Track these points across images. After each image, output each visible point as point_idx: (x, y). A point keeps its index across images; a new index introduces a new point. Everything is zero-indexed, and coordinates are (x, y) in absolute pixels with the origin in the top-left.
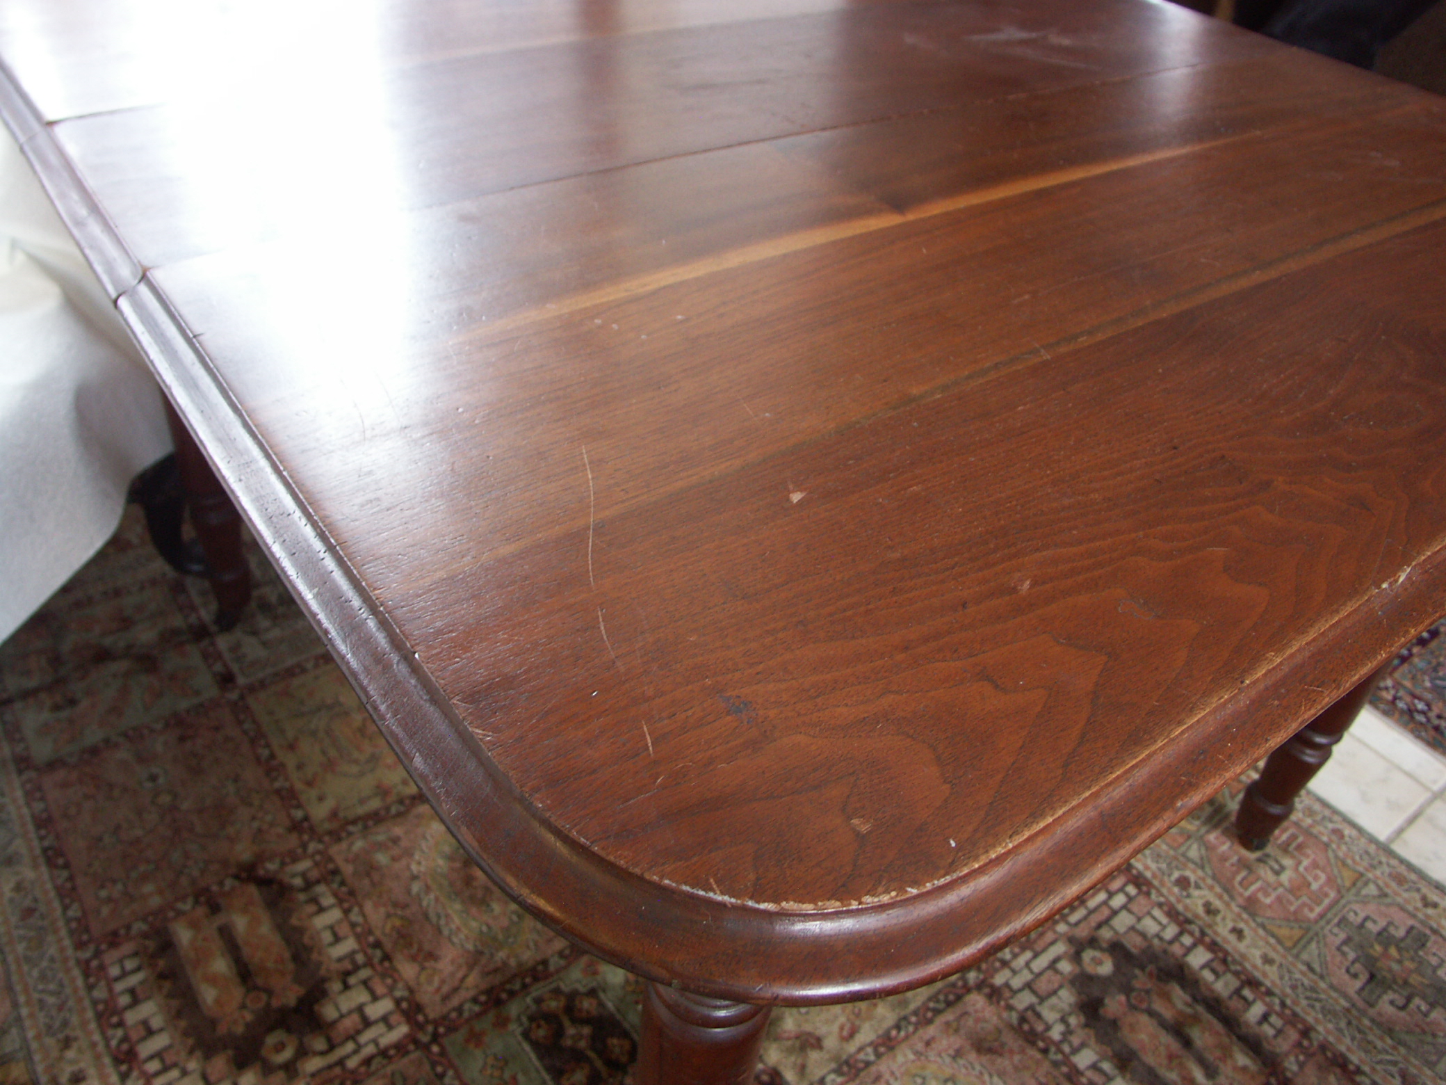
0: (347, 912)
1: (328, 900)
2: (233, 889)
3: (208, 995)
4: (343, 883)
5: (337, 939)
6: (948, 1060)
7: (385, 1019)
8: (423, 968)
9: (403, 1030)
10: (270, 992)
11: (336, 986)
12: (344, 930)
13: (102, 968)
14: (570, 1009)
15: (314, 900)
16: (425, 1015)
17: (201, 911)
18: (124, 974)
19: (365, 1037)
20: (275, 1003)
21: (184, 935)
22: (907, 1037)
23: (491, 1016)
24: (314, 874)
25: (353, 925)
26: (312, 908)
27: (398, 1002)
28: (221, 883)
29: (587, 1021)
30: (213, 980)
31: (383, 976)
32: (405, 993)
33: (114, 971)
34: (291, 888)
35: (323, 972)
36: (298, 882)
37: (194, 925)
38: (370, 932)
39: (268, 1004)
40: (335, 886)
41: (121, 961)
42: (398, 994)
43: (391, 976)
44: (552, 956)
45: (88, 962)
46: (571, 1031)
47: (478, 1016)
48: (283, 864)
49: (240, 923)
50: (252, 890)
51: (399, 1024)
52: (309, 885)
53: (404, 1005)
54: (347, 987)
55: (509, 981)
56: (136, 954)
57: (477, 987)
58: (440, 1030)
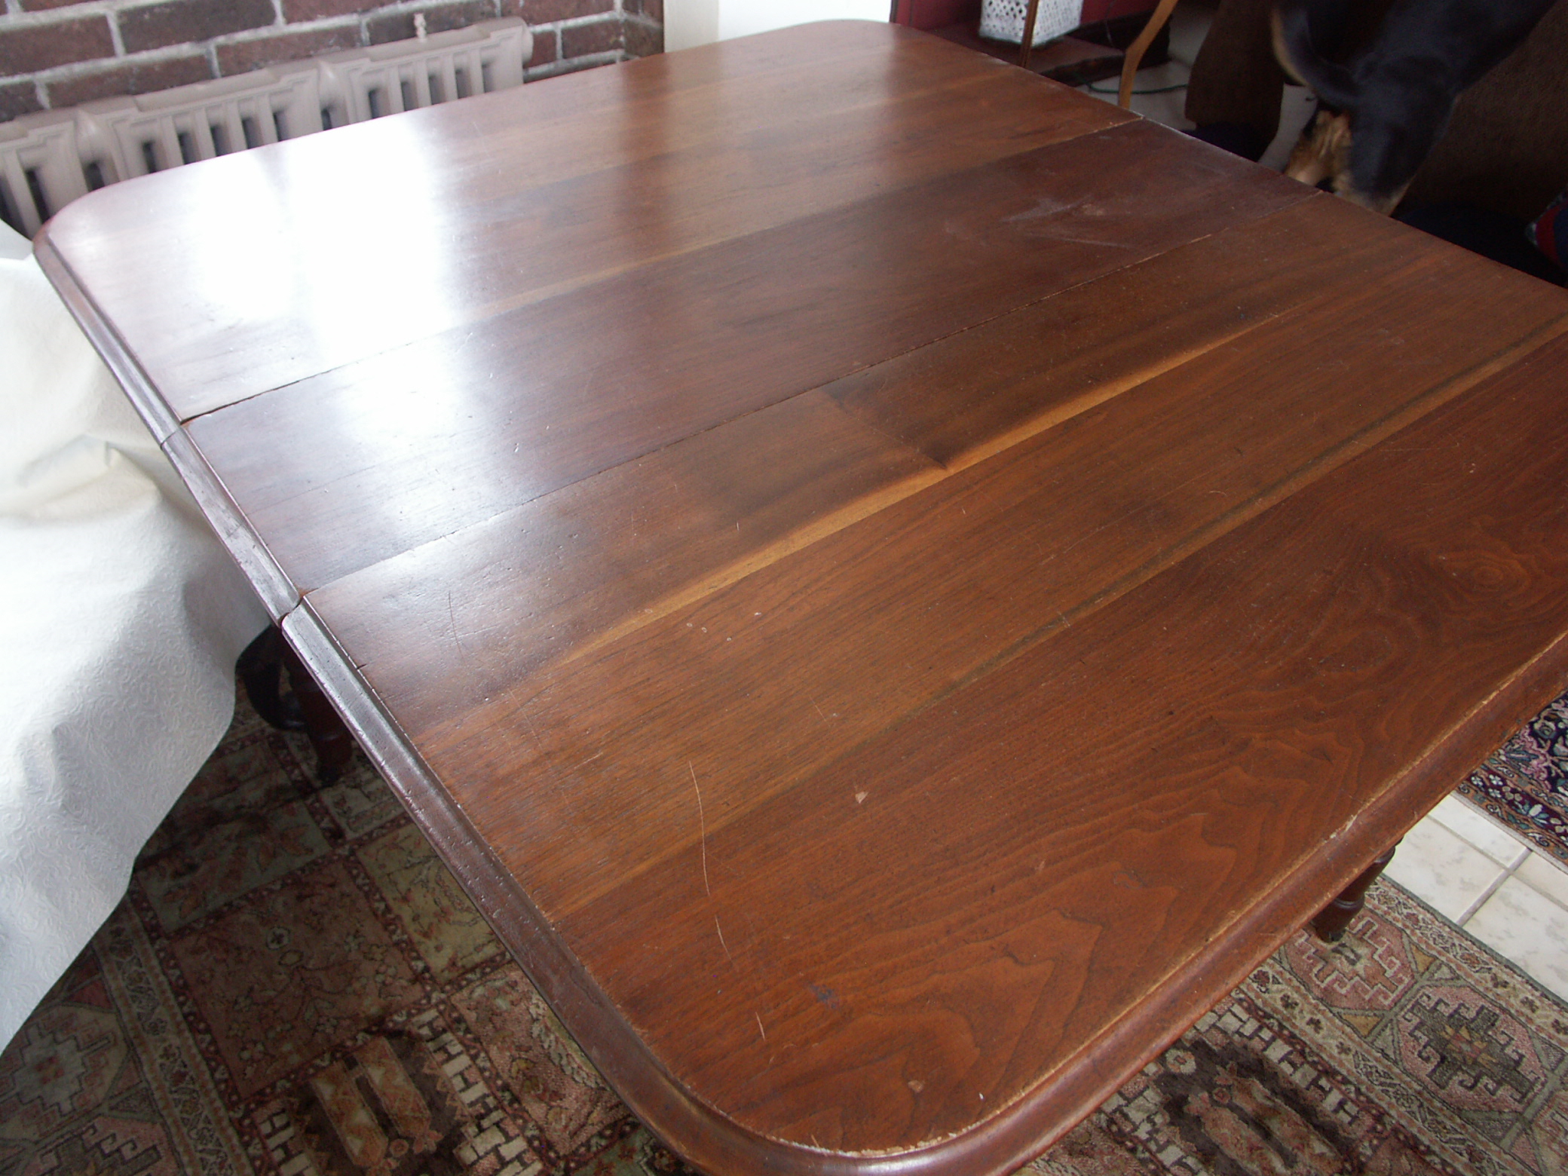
0: (474, 1058)
1: (455, 1048)
2: (365, 1043)
3: (355, 1145)
4: (468, 1031)
5: (468, 1085)
7: (519, 1158)
8: (551, 1107)
9: (537, 1167)
10: (411, 1140)
11: (472, 1130)
12: (473, 1075)
13: (254, 1125)
15: (442, 1048)
16: (556, 1152)
17: (338, 1066)
18: (275, 1131)
20: (417, 1150)
21: (325, 1090)
23: (617, 1148)
24: (440, 1023)
25: (482, 1070)
26: (440, 1057)
27: (530, 1141)
28: (354, 1039)
30: (357, 1132)
31: (515, 1117)
32: (536, 1132)
33: (266, 1128)
34: (420, 1038)
35: (457, 1117)
36: (425, 1031)
37: (333, 1080)
38: (498, 1076)
39: (410, 1151)
40: (461, 1034)
41: (270, 1119)
42: (529, 1133)
43: (521, 1117)
45: (240, 1121)
47: (606, 1148)
48: (410, 1015)
49: (376, 1075)
50: (384, 1042)
51: (533, 1161)
52: (436, 1034)
53: (536, 1143)
54: (481, 1130)
56: (283, 1111)
57: (602, 1122)
58: (572, 1165)
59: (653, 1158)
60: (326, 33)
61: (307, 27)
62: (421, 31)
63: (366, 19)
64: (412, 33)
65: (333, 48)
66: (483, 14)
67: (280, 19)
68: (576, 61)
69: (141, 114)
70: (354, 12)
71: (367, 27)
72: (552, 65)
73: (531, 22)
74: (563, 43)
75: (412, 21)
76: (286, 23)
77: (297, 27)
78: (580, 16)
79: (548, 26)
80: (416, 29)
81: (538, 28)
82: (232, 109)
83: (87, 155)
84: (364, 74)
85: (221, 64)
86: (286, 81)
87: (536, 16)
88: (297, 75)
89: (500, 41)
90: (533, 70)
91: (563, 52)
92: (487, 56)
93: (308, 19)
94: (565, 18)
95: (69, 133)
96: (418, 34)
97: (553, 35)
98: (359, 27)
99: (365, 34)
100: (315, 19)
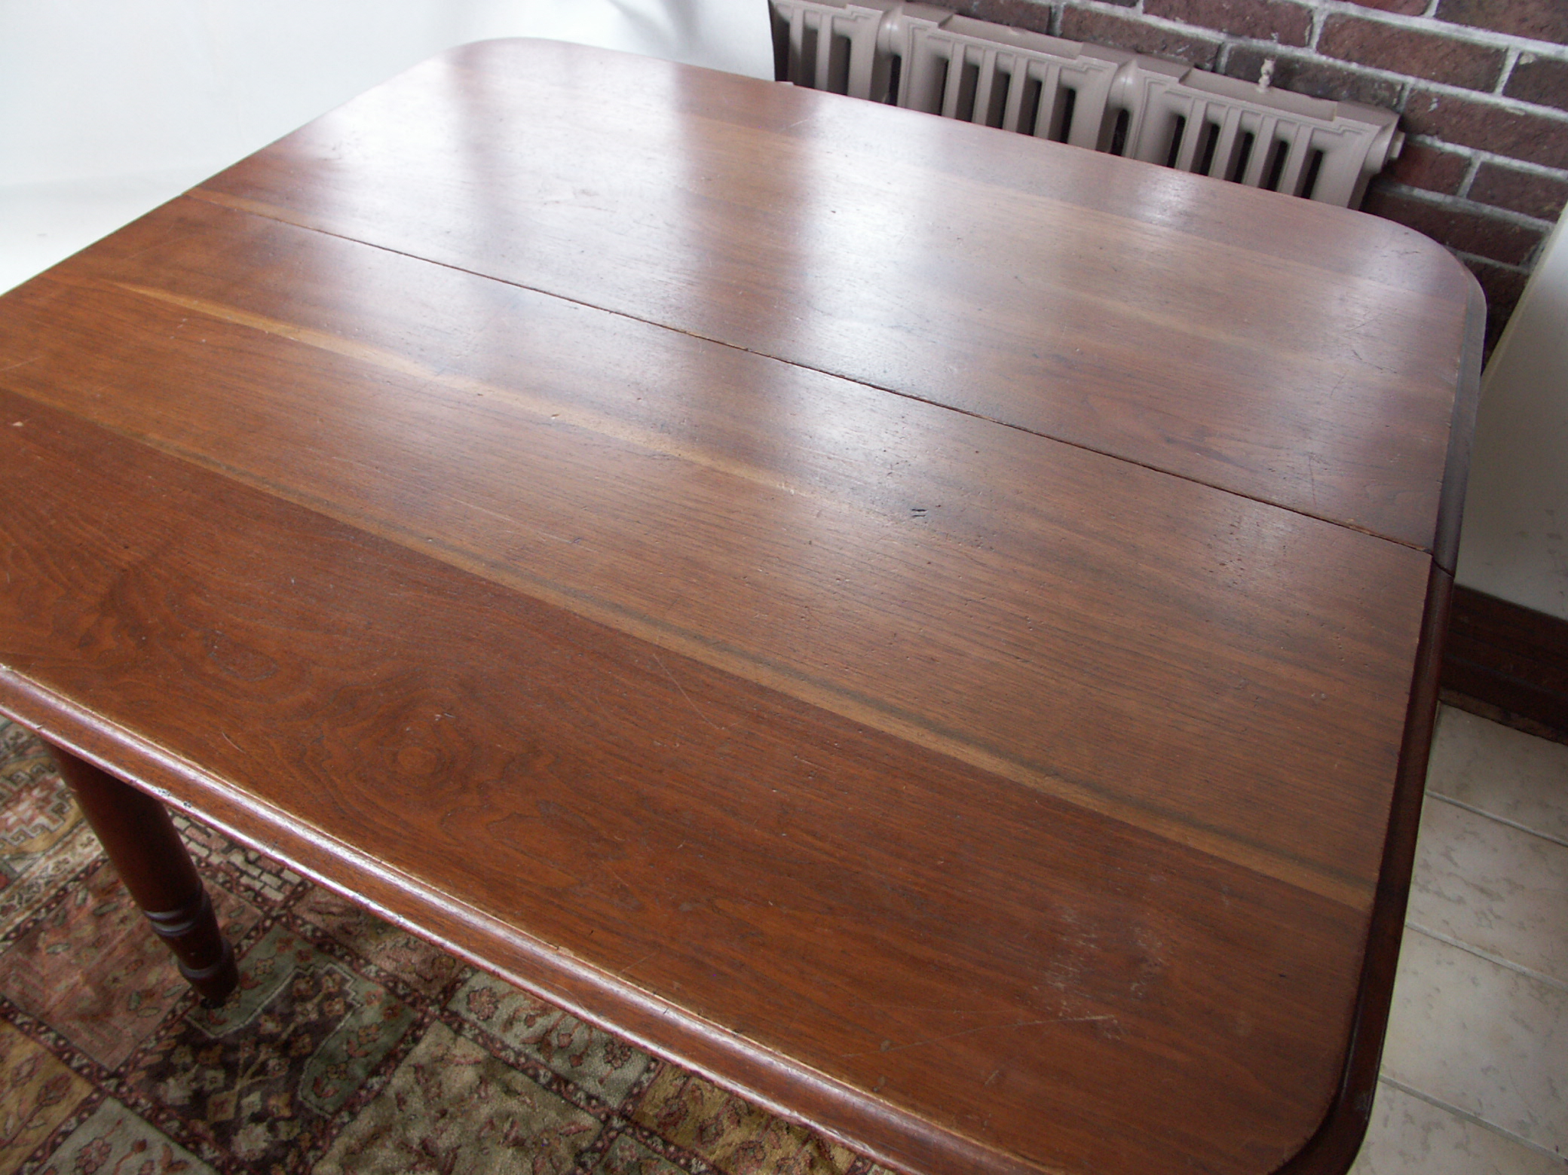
7: (285, 882)
9: (279, 897)
14: (330, 997)
16: (294, 905)
19: (265, 877)
23: (306, 946)
29: (321, 1013)
44: (376, 965)
46: (310, 1006)
47: (305, 938)
51: (284, 893)
55: (341, 945)
57: (328, 926)
58: (284, 919)
59: (304, 977)
60: (1179, 39)
61: (1166, 24)
62: (1264, 79)
63: (1231, 44)
64: (1254, 78)
65: (1180, 57)
66: (1374, 97)
67: (1140, 6)
68: (1487, 209)
69: (939, 30)
70: (1220, 30)
71: (1230, 52)
72: (1449, 199)
73: (1437, 133)
74: (1476, 179)
75: (1262, 63)
76: (1145, 12)
77: (1152, 20)
78: (1514, 157)
79: (1464, 151)
80: (1260, 75)
81: (1449, 147)
82: (1022, 64)
83: (884, 46)
84: (1166, 92)
85: (1064, 23)
86: (1081, 61)
87: (1446, 131)
88: (1095, 61)
89: (1344, 131)
90: (1419, 193)
91: (1471, 190)
92: (1321, 140)
93: (1166, 17)
94: (1492, 151)
95: (873, 22)
96: (1260, 81)
97: (1465, 164)
98: (1219, 49)
99: (1224, 60)
100: (1174, 20)
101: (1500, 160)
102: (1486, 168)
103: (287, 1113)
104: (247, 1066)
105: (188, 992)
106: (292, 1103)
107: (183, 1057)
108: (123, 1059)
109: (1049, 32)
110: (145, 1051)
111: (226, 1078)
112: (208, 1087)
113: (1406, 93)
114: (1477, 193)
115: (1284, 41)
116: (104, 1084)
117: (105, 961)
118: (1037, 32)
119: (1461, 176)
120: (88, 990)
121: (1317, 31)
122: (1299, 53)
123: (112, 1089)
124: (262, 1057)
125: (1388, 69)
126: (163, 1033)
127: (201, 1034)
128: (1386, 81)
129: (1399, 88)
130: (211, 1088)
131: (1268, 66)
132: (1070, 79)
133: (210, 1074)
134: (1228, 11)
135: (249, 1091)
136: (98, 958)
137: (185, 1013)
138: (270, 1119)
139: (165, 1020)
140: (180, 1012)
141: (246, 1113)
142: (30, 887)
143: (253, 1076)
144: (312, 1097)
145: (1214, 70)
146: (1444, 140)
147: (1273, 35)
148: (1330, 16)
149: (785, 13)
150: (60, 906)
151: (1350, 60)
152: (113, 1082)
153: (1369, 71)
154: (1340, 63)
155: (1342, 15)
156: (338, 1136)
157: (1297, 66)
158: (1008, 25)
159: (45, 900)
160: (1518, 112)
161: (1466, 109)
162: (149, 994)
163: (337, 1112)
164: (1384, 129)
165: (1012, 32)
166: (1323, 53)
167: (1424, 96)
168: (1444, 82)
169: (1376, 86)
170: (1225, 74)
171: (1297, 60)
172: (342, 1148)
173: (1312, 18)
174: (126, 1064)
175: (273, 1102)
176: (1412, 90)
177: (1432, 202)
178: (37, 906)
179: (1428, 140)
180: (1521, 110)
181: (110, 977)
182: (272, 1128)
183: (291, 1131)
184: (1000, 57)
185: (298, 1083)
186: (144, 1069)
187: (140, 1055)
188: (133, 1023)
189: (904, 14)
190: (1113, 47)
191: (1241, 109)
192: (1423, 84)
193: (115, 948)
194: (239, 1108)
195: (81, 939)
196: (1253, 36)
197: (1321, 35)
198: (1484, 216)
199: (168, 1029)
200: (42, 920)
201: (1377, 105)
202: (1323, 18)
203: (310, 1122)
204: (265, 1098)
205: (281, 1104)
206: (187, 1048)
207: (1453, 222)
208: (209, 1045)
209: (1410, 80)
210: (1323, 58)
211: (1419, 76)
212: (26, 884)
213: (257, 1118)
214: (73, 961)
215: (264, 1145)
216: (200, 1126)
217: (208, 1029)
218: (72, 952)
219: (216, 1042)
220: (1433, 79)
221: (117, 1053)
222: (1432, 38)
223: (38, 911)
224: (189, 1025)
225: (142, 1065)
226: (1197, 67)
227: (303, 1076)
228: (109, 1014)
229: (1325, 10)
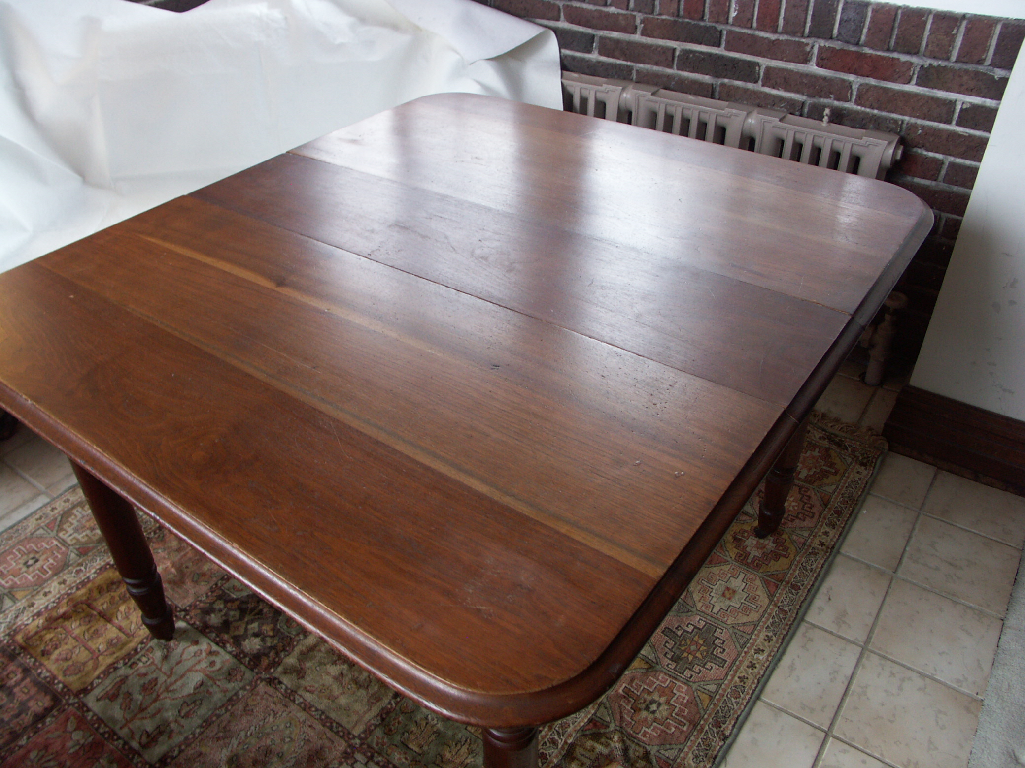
6: (303, 737)
22: (312, 716)
60: (781, 99)
61: (774, 92)
62: (826, 119)
63: (810, 101)
64: (821, 119)
65: (782, 109)
66: (887, 128)
67: (760, 82)
68: (955, 188)
69: (651, 97)
70: (803, 94)
71: (809, 106)
72: (934, 183)
73: (923, 146)
74: (947, 171)
75: (824, 110)
76: (763, 86)
77: (767, 90)
78: (966, 159)
79: (939, 156)
80: (824, 117)
81: (931, 154)
82: (696, 114)
83: (623, 105)
84: (773, 127)
85: (720, 93)
86: (727, 111)
87: (928, 145)
88: (734, 111)
89: (869, 145)
90: (917, 180)
91: (945, 177)
92: (857, 150)
93: (773, 88)
94: (953, 156)
95: (618, 92)
96: (824, 119)
97: (940, 163)
98: (803, 104)
99: (806, 110)
100: (778, 89)
101: (959, 161)
102: (952, 165)
103: (271, 633)
104: (252, 610)
105: (224, 576)
106: (273, 629)
107: (220, 605)
108: (189, 603)
109: (712, 97)
110: (200, 601)
111: (240, 615)
112: (231, 619)
113: (904, 126)
114: (948, 180)
115: (838, 100)
116: (178, 614)
117: (182, 558)
118: (706, 97)
119: (939, 170)
120: (173, 570)
121: (855, 93)
122: (846, 105)
123: (182, 617)
124: (260, 607)
125: (893, 113)
126: (210, 594)
127: (229, 595)
128: (893, 119)
129: (900, 123)
130: (232, 620)
131: (827, 111)
132: (722, 121)
133: (232, 613)
134: (806, 84)
135: (252, 622)
136: (179, 557)
137: (222, 585)
138: (262, 636)
139: (212, 588)
140: (219, 585)
141: (250, 632)
142: (146, 522)
143: (255, 615)
144: (285, 627)
145: (801, 115)
146: (928, 150)
147: (831, 96)
148: (861, 85)
149: (570, 89)
150: (161, 532)
151: (873, 109)
152: (183, 613)
153: (884, 114)
154: (868, 110)
155: (867, 84)
156: (296, 645)
157: (845, 112)
158: (690, 94)
159: (153, 528)
160: (965, 134)
161: (936, 132)
162: (204, 574)
163: (298, 634)
164: (890, 143)
165: (691, 97)
166: (858, 105)
167: (914, 126)
168: (924, 119)
169: (888, 122)
170: (807, 118)
171: (845, 109)
172: (298, 651)
173: (851, 87)
174: (190, 606)
175: (264, 627)
176: (908, 124)
177: (924, 185)
178: (149, 531)
179: (919, 151)
180: (966, 133)
181: (184, 566)
182: (263, 640)
183: (273, 641)
184: (684, 110)
185: (278, 620)
186: (200, 609)
187: (198, 603)
188: (194, 587)
189: (633, 89)
190: (747, 104)
191: (813, 135)
192: (913, 120)
193: (187, 553)
194: (246, 629)
195: (171, 547)
196: (820, 97)
197: (857, 95)
198: (953, 192)
199: (212, 592)
200: (152, 538)
201: (890, 132)
202: (857, 86)
203: (283, 639)
204: (260, 627)
205: (268, 629)
206: (222, 601)
207: (936, 196)
208: (233, 601)
209: (907, 118)
210: (859, 108)
211: (911, 116)
212: (145, 521)
213: (256, 635)
214: (166, 557)
215: (258, 647)
216: (226, 637)
217: (233, 593)
218: (166, 552)
219: (237, 599)
220: (918, 117)
221: (186, 601)
222: (916, 95)
223: (150, 533)
224: (223, 591)
225: (198, 607)
226: (791, 114)
227: (281, 618)
228: (183, 583)
229: (858, 82)
